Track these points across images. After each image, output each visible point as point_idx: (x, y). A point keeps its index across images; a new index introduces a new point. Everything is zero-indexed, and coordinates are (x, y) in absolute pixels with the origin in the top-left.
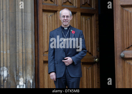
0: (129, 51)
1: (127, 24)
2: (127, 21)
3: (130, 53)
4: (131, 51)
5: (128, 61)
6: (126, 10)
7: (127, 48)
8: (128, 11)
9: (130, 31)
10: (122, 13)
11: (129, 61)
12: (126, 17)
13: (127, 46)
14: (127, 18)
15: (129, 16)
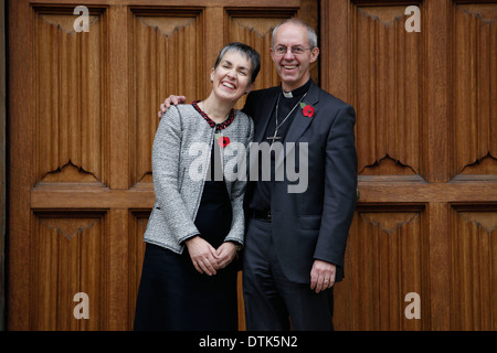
0: (377, 177)
1: (372, 72)
2: (372, 59)
3: (381, 184)
4: (384, 177)
5: (372, 217)
6: (369, 18)
7: (370, 167)
8: (376, 22)
9: (382, 99)
10: (354, 31)
11: (379, 215)
12: (369, 45)
13: (370, 159)
14: (372, 48)
15: (382, 39)
